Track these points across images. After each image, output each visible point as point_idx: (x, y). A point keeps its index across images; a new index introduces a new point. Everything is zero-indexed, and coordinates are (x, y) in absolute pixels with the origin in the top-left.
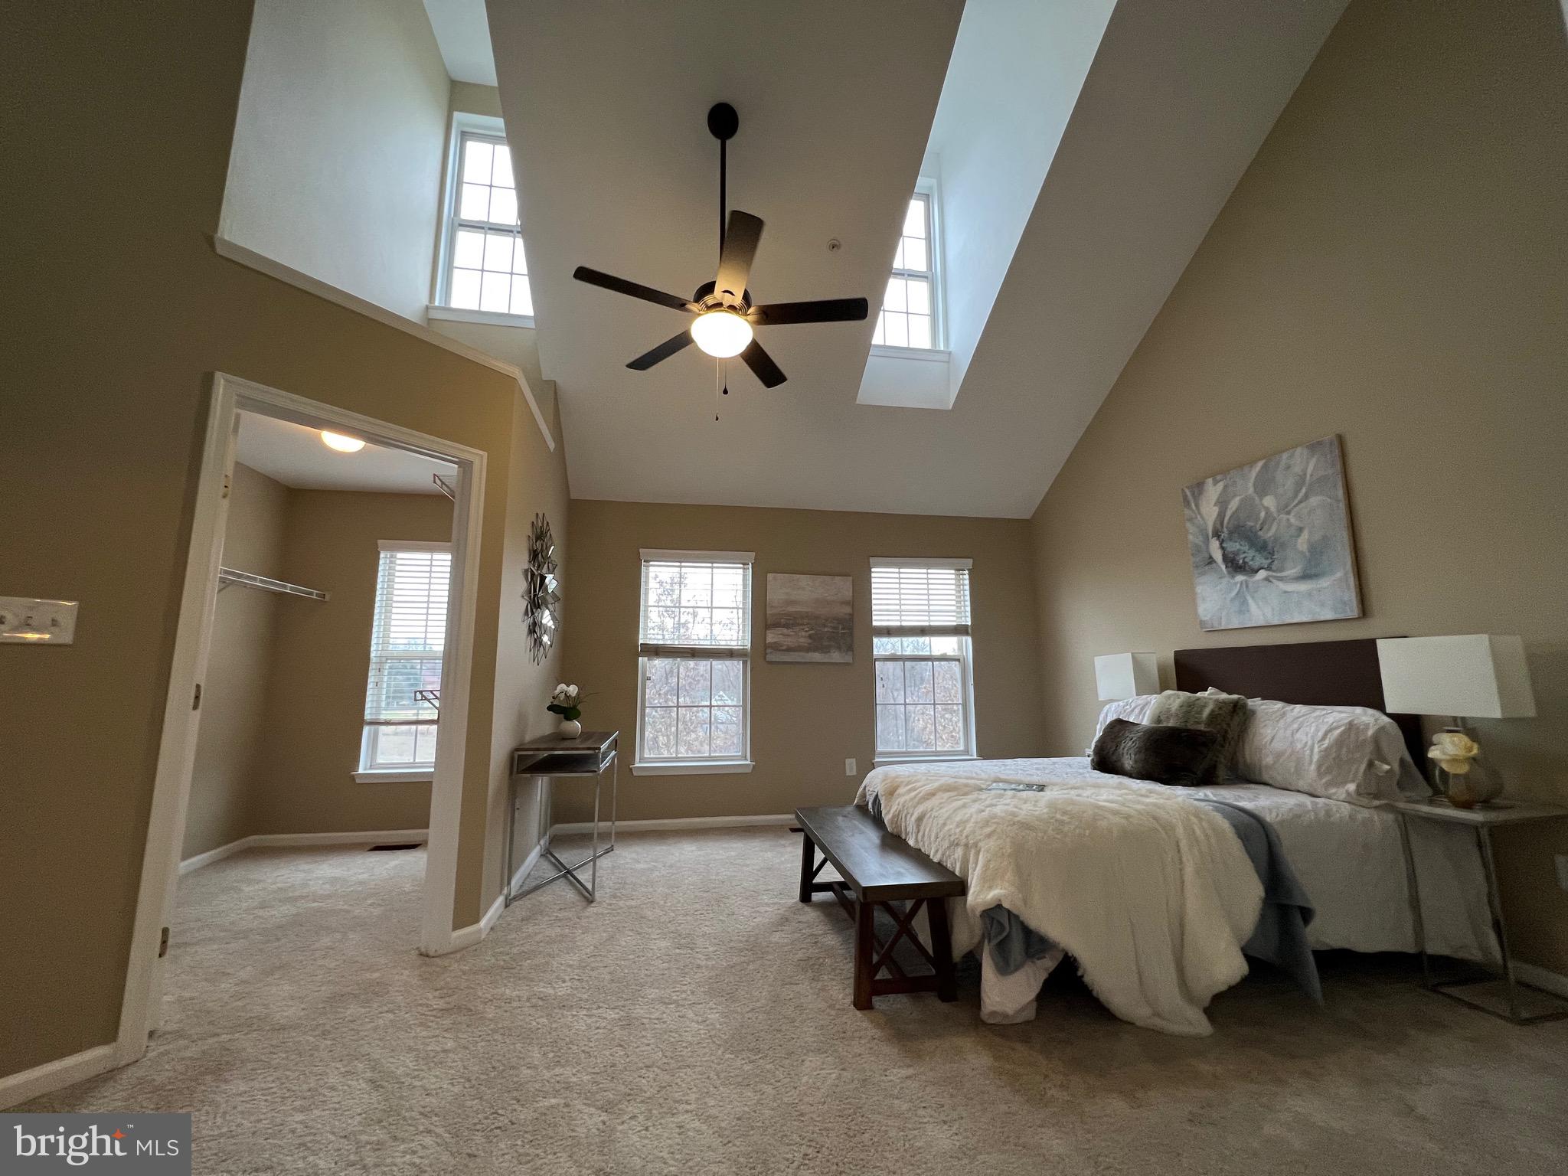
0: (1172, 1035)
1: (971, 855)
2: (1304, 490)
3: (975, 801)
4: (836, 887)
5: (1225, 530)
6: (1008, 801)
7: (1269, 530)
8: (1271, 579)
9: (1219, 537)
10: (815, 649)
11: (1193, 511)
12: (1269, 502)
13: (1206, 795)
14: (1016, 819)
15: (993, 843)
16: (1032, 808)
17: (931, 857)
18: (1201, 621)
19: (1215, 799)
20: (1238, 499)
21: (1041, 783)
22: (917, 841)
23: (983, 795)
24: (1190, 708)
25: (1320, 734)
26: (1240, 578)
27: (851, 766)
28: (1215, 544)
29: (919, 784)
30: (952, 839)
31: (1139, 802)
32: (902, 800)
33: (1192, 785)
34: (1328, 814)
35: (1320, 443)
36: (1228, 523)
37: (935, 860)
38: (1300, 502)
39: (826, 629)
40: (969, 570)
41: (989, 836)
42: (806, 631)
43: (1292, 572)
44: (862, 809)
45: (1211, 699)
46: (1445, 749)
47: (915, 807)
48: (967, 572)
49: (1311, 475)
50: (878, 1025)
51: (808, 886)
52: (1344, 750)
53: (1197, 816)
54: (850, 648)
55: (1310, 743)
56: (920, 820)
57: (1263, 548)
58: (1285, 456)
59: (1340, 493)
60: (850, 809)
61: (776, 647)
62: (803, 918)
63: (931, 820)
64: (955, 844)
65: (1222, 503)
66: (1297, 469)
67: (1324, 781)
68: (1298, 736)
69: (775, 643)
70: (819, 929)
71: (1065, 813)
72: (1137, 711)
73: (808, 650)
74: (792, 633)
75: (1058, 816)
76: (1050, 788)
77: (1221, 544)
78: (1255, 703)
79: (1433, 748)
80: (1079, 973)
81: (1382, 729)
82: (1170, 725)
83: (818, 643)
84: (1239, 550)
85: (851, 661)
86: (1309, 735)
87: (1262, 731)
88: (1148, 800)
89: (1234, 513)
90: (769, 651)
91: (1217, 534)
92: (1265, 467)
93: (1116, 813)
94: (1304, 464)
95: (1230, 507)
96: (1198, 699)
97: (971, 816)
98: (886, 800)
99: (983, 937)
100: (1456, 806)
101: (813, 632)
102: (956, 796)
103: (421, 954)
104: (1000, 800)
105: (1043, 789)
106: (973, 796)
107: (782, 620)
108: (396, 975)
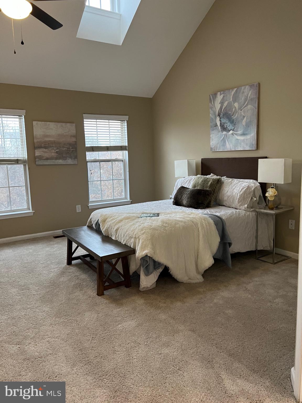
0: (193, 284)
1: (137, 241)
2: (247, 102)
3: (137, 222)
4: (82, 257)
5: (222, 114)
6: (148, 221)
7: (235, 116)
8: (234, 134)
9: (220, 116)
10: (60, 158)
11: (212, 104)
12: (236, 105)
13: (207, 212)
14: (152, 227)
15: (144, 236)
16: (156, 223)
17: (122, 243)
18: (211, 148)
19: (210, 213)
20: (227, 102)
21: (158, 213)
22: (116, 237)
23: (140, 219)
24: (205, 181)
25: (240, 190)
26: (224, 133)
27: (79, 208)
28: (218, 119)
29: (116, 217)
30: (130, 236)
31: (188, 217)
32: (109, 223)
33: (204, 208)
34: (239, 214)
35: (253, 85)
36: (223, 112)
37: (123, 244)
38: (245, 107)
39: (64, 149)
40: (127, 121)
41: (143, 234)
42: (55, 150)
43: (240, 132)
44: (90, 227)
45: (211, 178)
46: (270, 193)
47: (115, 226)
48: (126, 122)
49: (249, 97)
50: (107, 299)
51: (70, 259)
52: (245, 195)
53: (204, 220)
54: (76, 157)
55: (237, 193)
56: (117, 230)
57: (232, 122)
58: (243, 88)
59: (256, 105)
60: (85, 228)
61: (40, 158)
62: (70, 271)
63: (121, 230)
64: (131, 238)
65: (222, 103)
66: (246, 94)
67: (239, 204)
68: (234, 190)
69: (40, 156)
70: (78, 274)
71: (166, 223)
72: (188, 182)
73: (56, 159)
74: (48, 151)
75: (164, 225)
76: (161, 214)
77: (220, 119)
78: (224, 179)
79: (267, 193)
80: (169, 271)
81: (256, 187)
82: (198, 188)
83: (60, 155)
84: (225, 122)
85: (77, 163)
86: (238, 190)
87: (225, 189)
88: (191, 216)
89: (225, 108)
90: (37, 160)
91: (219, 115)
92: (236, 91)
93: (181, 221)
94: (248, 92)
95: (224, 105)
96: (208, 178)
97: (136, 228)
98: (102, 224)
99: (140, 266)
100: (270, 209)
101: (58, 150)
102: (130, 221)
104: (145, 221)
105: (158, 216)
106: (136, 220)
107: (42, 145)
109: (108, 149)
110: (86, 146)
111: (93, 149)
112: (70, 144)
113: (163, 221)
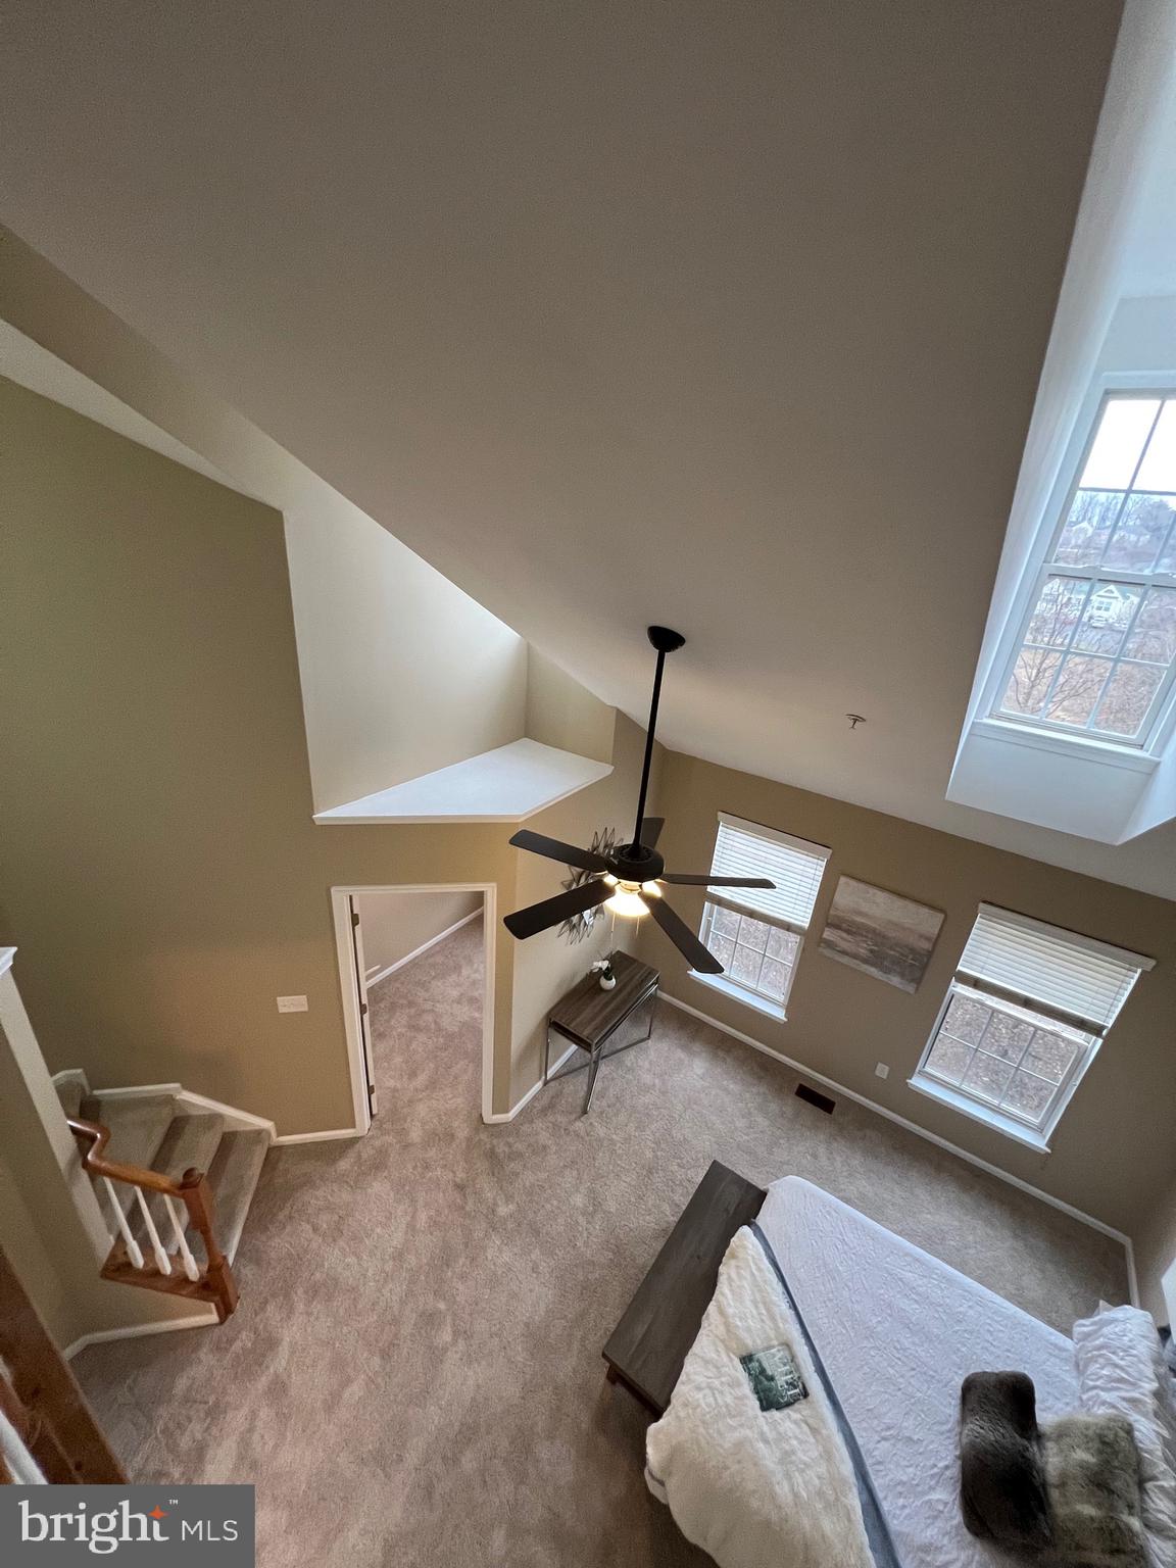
10: (873, 965)
27: (882, 1071)
39: (892, 953)
40: (1145, 970)
42: (869, 945)
48: (1139, 970)
54: (917, 980)
61: (830, 945)
69: (832, 941)
73: (865, 961)
74: (852, 940)
83: (876, 959)
85: (913, 992)
90: (821, 942)
101: (876, 948)
102: (723, 1341)
103: (481, 1115)
104: (726, 1389)
105: (788, 1405)
106: (725, 1359)
107: (844, 925)
108: (462, 1132)
109: (1027, 1003)
110: (959, 968)
111: (976, 984)
112: (912, 950)
113: (739, 1445)
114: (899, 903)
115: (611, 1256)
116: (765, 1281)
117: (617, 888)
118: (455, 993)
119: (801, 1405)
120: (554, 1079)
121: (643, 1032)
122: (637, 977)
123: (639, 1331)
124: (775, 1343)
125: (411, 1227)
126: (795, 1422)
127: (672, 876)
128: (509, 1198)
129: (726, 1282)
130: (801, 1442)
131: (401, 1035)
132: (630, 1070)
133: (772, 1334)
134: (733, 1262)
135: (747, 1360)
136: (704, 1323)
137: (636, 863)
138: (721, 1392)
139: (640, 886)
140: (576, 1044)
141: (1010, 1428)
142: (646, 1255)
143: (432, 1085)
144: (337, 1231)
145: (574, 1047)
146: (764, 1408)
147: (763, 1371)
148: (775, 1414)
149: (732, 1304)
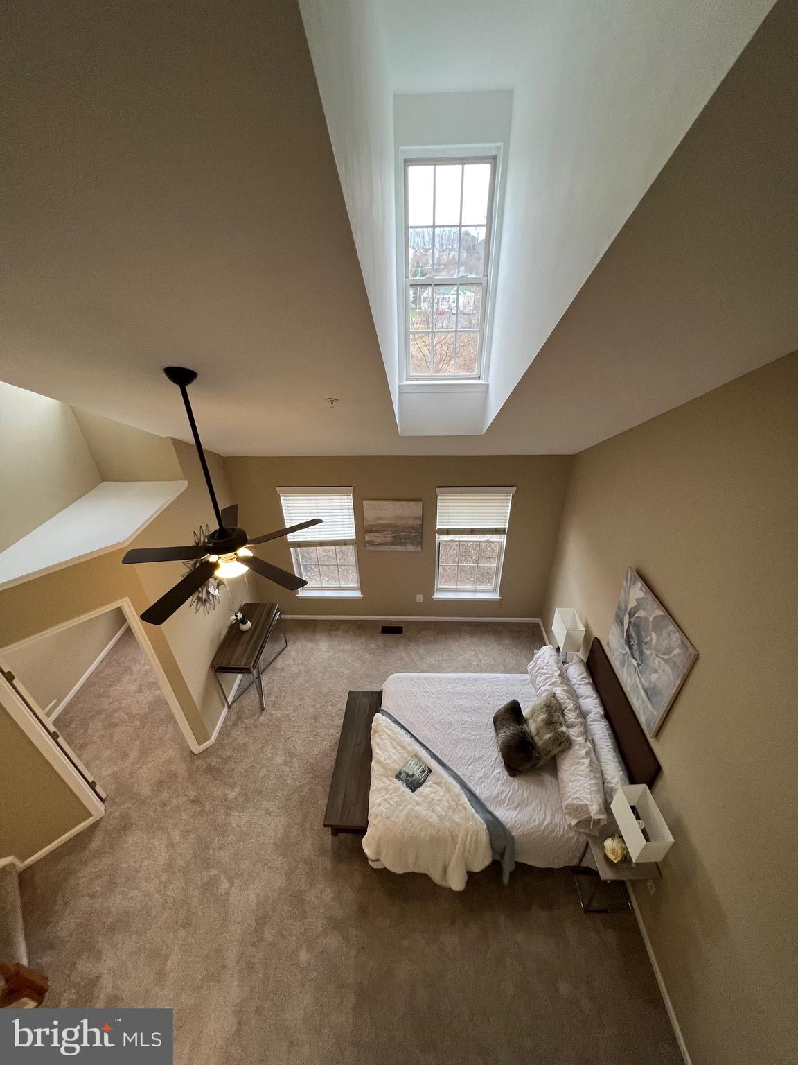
2: (668, 657)
5: (633, 619)
7: (646, 649)
8: (636, 671)
9: (630, 618)
10: (396, 544)
11: (627, 587)
12: (654, 637)
20: (645, 613)
26: (628, 649)
27: (419, 599)
28: (627, 618)
34: (551, 832)
35: (687, 647)
36: (637, 618)
38: (663, 659)
40: (513, 493)
42: (390, 534)
43: (643, 681)
48: (511, 496)
49: (674, 655)
54: (420, 543)
57: (641, 653)
58: (672, 627)
61: (371, 543)
65: (639, 604)
66: (672, 642)
69: (371, 540)
73: (393, 544)
74: (382, 535)
76: (429, 779)
77: (629, 622)
83: (397, 541)
84: (633, 637)
85: (420, 550)
89: (640, 618)
90: (367, 545)
92: (663, 617)
94: (675, 645)
95: (640, 611)
101: (395, 535)
102: (383, 775)
103: (191, 752)
104: (393, 795)
105: (424, 781)
106: (388, 782)
107: (374, 529)
108: (181, 769)
109: (472, 531)
110: (438, 527)
111: (448, 532)
113: (408, 816)
114: (399, 504)
115: (310, 775)
116: (395, 734)
117: (220, 562)
118: (134, 687)
119: (431, 778)
120: (234, 702)
121: (282, 644)
122: (264, 613)
123: (340, 800)
124: (409, 758)
125: (171, 845)
126: (430, 786)
127: (255, 540)
128: (232, 787)
129: (376, 747)
130: (434, 793)
131: (101, 737)
132: (283, 670)
133: (406, 755)
134: (377, 735)
135: (398, 776)
136: (372, 773)
137: (226, 541)
138: (391, 799)
139: (236, 554)
140: (239, 673)
141: (513, 724)
142: (329, 764)
143: (144, 753)
144: (112, 885)
145: (240, 676)
146: (413, 791)
147: (408, 775)
148: (420, 790)
149: (382, 754)
